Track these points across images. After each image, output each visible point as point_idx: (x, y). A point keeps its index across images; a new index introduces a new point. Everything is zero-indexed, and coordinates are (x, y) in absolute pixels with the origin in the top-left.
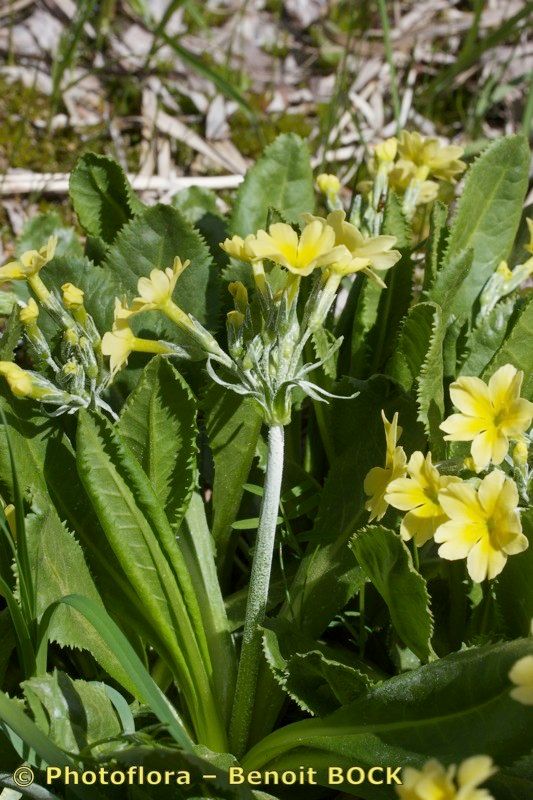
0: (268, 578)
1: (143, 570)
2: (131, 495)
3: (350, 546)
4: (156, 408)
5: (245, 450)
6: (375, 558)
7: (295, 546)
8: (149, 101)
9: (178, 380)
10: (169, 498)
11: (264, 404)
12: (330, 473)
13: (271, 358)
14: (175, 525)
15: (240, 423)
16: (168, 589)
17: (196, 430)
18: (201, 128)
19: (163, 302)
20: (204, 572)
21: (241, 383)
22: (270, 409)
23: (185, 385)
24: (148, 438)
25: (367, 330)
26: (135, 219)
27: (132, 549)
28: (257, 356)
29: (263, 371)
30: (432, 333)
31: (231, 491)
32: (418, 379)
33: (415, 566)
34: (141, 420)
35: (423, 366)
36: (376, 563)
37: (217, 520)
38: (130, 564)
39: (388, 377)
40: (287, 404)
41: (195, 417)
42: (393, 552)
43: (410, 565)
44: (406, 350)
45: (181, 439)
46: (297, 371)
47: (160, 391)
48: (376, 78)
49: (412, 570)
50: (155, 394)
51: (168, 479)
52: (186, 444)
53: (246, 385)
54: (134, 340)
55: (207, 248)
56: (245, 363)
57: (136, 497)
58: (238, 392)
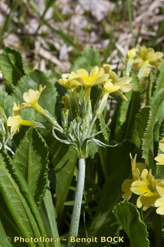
0: (78, 225)
1: (23, 220)
2: (18, 187)
3: (113, 212)
4: (31, 151)
5: (69, 172)
6: (124, 217)
7: (90, 213)
8: (37, 44)
9: (40, 138)
10: (36, 191)
11: (77, 149)
12: (106, 182)
13: (80, 128)
14: (39, 203)
15: (67, 160)
16: (34, 229)
17: (48, 161)
18: (58, 55)
19: (34, 104)
20: (51, 224)
21: (67, 140)
22: (79, 150)
23: (43, 140)
24: (27, 164)
25: (122, 124)
26: (26, 76)
27: (18, 211)
28: (74, 127)
29: (76, 134)
30: (149, 119)
31: (64, 190)
32: (143, 139)
33: (141, 219)
34: (24, 156)
35: (145, 134)
36: (124, 219)
37: (58, 203)
38: (17, 217)
39: (131, 141)
40: (87, 149)
41: (48, 155)
42: (132, 213)
43: (140, 219)
44: (138, 129)
45: (42, 165)
46: (91, 134)
47: (33, 143)
48: (126, 39)
49: (140, 221)
50: (31, 145)
51: (36, 182)
52: (44, 167)
53: (69, 140)
54: (22, 120)
55: (56, 89)
56: (69, 130)
57: (20, 188)
58: (66, 143)
